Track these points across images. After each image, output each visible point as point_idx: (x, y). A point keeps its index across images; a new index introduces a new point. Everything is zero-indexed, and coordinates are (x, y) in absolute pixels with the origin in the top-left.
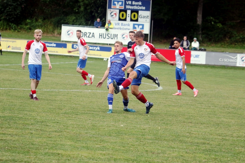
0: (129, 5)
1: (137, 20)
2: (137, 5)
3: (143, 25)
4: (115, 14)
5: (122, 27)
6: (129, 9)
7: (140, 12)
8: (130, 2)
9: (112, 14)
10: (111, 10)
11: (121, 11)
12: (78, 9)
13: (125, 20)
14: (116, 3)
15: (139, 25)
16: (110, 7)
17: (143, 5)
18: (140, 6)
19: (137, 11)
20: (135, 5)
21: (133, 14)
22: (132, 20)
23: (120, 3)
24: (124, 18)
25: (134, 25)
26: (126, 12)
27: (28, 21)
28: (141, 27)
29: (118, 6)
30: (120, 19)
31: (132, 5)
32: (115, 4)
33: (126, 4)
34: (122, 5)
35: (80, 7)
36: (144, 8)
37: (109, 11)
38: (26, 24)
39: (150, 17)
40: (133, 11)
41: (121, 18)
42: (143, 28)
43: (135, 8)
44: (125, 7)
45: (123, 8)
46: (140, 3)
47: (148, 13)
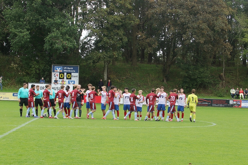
3: (74, 81)
4: (57, 75)
7: (72, 74)
9: (55, 75)
10: (54, 73)
15: (72, 81)
16: (54, 71)
17: (74, 69)
21: (68, 75)
23: (60, 69)
25: (69, 81)
28: (73, 82)
29: (58, 71)
31: (67, 69)
32: (57, 69)
34: (61, 70)
37: (53, 74)
39: (78, 77)
41: (61, 77)
42: (74, 83)
43: (69, 71)
44: (63, 71)
45: (62, 71)
47: (77, 74)
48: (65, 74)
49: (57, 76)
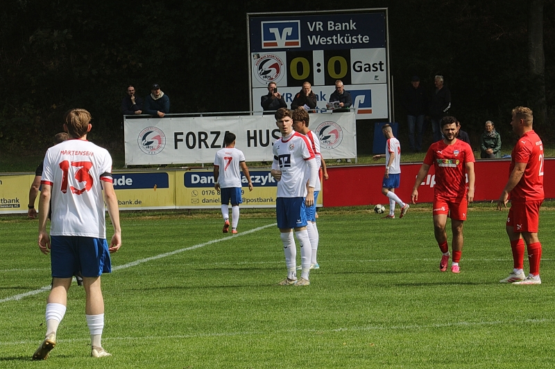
0: (315, 33)
1: (347, 79)
2: (343, 33)
4: (276, 66)
6: (319, 47)
7: (355, 54)
8: (319, 25)
9: (266, 67)
14: (275, 31)
16: (257, 48)
18: (353, 33)
19: (344, 51)
20: (335, 33)
21: (332, 61)
22: (329, 81)
23: (288, 31)
24: (305, 74)
26: (309, 56)
29: (282, 41)
30: (291, 82)
31: (326, 33)
33: (306, 32)
34: (294, 36)
36: (366, 39)
39: (386, 67)
41: (296, 76)
42: (368, 102)
43: (339, 40)
44: (305, 41)
46: (352, 26)
48: (318, 56)
49: (274, 70)
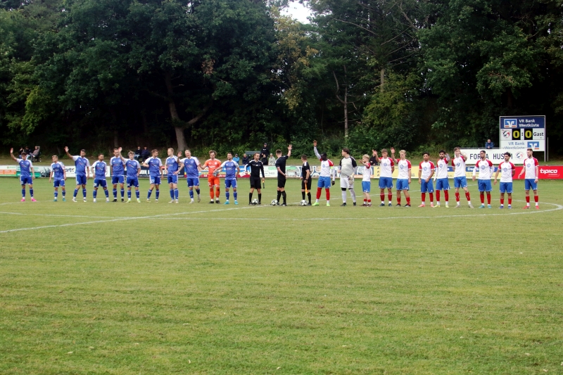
0: (522, 123)
1: (531, 138)
2: (530, 123)
3: (538, 143)
4: (508, 133)
5: (516, 146)
6: (523, 127)
7: (534, 130)
8: (523, 121)
9: (505, 134)
10: (504, 130)
11: (514, 130)
12: (470, 132)
13: (519, 139)
14: (508, 122)
15: (533, 143)
16: (503, 127)
17: (536, 123)
18: (534, 123)
19: (531, 129)
20: (528, 123)
21: (527, 132)
22: (526, 139)
23: (513, 122)
24: (518, 136)
25: (529, 143)
26: (519, 130)
27: (421, 147)
28: (536, 144)
29: (510, 126)
30: (513, 139)
31: (525, 123)
32: (507, 124)
33: (518, 123)
34: (515, 124)
35: (471, 128)
36: (538, 125)
37: (501, 131)
38: (419, 151)
39: (544, 134)
40: (526, 129)
41: (515, 137)
42: (538, 146)
43: (529, 125)
44: (518, 126)
45: (516, 126)
46: (533, 121)
47: (543, 130)
48: (522, 130)
49: (508, 135)
